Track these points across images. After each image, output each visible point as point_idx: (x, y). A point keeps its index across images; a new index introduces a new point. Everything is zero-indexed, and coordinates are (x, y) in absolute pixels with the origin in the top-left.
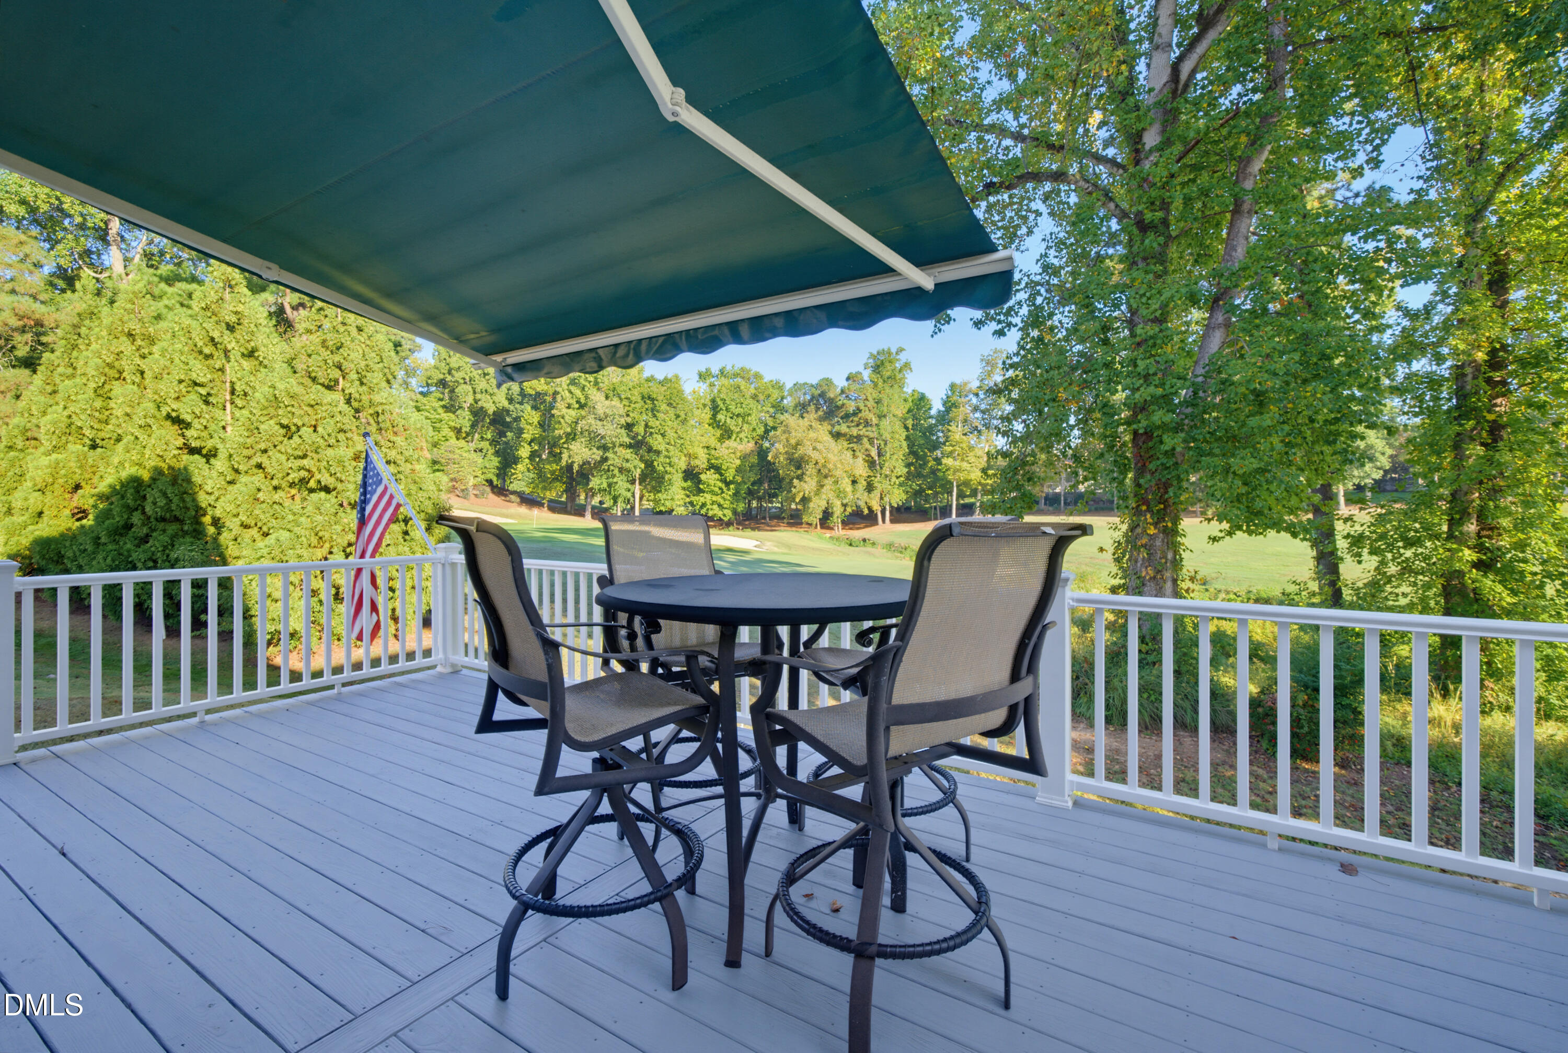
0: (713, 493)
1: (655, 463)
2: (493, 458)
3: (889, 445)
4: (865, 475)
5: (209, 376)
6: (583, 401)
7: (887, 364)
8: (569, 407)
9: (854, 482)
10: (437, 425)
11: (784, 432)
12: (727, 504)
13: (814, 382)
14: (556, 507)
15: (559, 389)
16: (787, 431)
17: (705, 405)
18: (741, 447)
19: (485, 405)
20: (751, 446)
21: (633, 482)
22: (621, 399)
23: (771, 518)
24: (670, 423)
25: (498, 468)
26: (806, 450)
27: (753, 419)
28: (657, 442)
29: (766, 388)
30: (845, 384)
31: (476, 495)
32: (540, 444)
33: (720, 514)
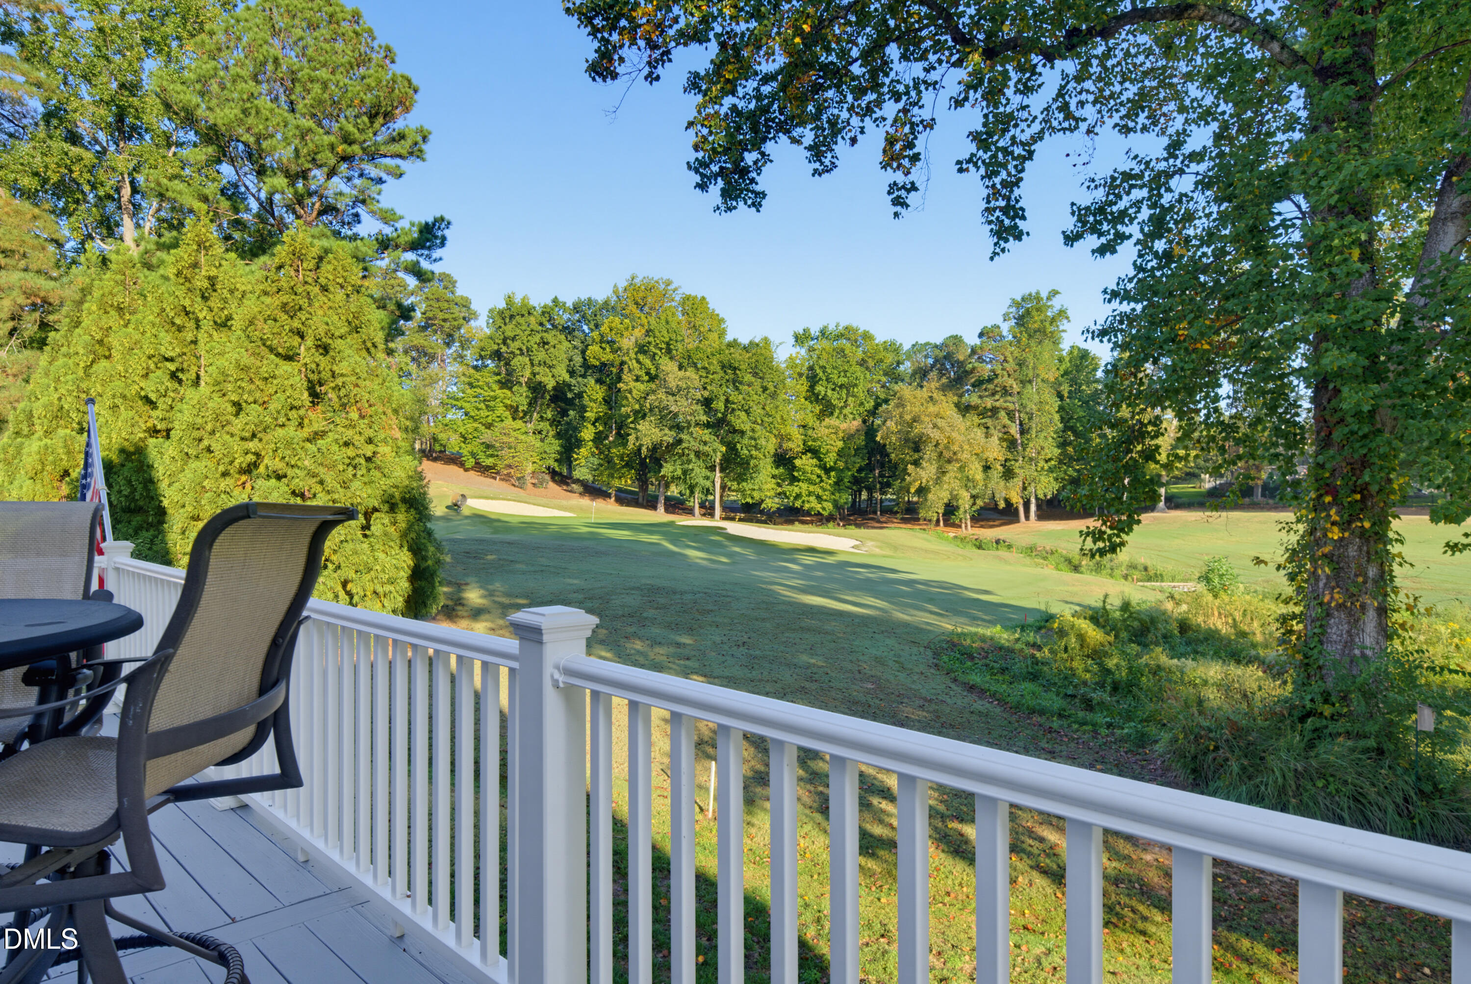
0: (811, 482)
1: (739, 446)
2: (553, 441)
3: (1036, 420)
4: (1002, 458)
5: (178, 350)
6: (653, 372)
7: (1034, 313)
8: (637, 379)
9: (987, 468)
10: (492, 404)
11: (897, 406)
12: (826, 495)
13: (939, 341)
14: (625, 499)
15: (626, 358)
16: (901, 405)
17: (800, 375)
18: (844, 426)
19: (543, 379)
20: (857, 423)
21: (712, 468)
22: (698, 370)
23: (883, 512)
24: (755, 397)
25: (559, 453)
26: (924, 428)
27: (860, 391)
28: (740, 421)
29: (877, 351)
30: (978, 341)
31: (534, 484)
32: (605, 424)
33: (818, 507)
